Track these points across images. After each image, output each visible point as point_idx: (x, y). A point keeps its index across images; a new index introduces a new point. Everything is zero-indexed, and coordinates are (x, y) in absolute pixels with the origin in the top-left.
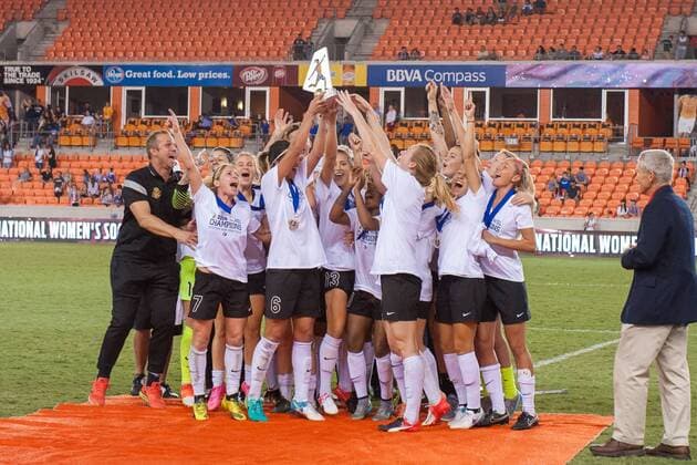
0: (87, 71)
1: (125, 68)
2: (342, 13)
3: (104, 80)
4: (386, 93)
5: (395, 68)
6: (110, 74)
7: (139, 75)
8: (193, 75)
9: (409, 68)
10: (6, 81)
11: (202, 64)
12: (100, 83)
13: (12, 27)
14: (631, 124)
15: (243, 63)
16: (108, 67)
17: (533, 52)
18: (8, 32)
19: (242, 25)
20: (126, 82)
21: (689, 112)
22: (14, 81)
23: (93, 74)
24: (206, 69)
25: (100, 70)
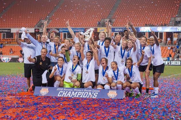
0: (56, 30)
1: (63, 29)
2: (106, 18)
3: (59, 31)
4: (115, 33)
5: (117, 28)
6: (60, 30)
7: (66, 30)
8: (76, 30)
9: (120, 28)
10: (40, 32)
11: (78, 28)
12: (58, 32)
13: (41, 21)
14: (164, 39)
15: (86, 28)
16: (60, 29)
17: (144, 25)
18: (40, 22)
19: (86, 20)
20: (63, 32)
21: (176, 36)
22: (41, 32)
23: (57, 30)
24: (79, 29)
25: (58, 29)
